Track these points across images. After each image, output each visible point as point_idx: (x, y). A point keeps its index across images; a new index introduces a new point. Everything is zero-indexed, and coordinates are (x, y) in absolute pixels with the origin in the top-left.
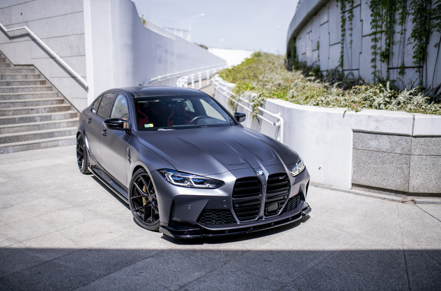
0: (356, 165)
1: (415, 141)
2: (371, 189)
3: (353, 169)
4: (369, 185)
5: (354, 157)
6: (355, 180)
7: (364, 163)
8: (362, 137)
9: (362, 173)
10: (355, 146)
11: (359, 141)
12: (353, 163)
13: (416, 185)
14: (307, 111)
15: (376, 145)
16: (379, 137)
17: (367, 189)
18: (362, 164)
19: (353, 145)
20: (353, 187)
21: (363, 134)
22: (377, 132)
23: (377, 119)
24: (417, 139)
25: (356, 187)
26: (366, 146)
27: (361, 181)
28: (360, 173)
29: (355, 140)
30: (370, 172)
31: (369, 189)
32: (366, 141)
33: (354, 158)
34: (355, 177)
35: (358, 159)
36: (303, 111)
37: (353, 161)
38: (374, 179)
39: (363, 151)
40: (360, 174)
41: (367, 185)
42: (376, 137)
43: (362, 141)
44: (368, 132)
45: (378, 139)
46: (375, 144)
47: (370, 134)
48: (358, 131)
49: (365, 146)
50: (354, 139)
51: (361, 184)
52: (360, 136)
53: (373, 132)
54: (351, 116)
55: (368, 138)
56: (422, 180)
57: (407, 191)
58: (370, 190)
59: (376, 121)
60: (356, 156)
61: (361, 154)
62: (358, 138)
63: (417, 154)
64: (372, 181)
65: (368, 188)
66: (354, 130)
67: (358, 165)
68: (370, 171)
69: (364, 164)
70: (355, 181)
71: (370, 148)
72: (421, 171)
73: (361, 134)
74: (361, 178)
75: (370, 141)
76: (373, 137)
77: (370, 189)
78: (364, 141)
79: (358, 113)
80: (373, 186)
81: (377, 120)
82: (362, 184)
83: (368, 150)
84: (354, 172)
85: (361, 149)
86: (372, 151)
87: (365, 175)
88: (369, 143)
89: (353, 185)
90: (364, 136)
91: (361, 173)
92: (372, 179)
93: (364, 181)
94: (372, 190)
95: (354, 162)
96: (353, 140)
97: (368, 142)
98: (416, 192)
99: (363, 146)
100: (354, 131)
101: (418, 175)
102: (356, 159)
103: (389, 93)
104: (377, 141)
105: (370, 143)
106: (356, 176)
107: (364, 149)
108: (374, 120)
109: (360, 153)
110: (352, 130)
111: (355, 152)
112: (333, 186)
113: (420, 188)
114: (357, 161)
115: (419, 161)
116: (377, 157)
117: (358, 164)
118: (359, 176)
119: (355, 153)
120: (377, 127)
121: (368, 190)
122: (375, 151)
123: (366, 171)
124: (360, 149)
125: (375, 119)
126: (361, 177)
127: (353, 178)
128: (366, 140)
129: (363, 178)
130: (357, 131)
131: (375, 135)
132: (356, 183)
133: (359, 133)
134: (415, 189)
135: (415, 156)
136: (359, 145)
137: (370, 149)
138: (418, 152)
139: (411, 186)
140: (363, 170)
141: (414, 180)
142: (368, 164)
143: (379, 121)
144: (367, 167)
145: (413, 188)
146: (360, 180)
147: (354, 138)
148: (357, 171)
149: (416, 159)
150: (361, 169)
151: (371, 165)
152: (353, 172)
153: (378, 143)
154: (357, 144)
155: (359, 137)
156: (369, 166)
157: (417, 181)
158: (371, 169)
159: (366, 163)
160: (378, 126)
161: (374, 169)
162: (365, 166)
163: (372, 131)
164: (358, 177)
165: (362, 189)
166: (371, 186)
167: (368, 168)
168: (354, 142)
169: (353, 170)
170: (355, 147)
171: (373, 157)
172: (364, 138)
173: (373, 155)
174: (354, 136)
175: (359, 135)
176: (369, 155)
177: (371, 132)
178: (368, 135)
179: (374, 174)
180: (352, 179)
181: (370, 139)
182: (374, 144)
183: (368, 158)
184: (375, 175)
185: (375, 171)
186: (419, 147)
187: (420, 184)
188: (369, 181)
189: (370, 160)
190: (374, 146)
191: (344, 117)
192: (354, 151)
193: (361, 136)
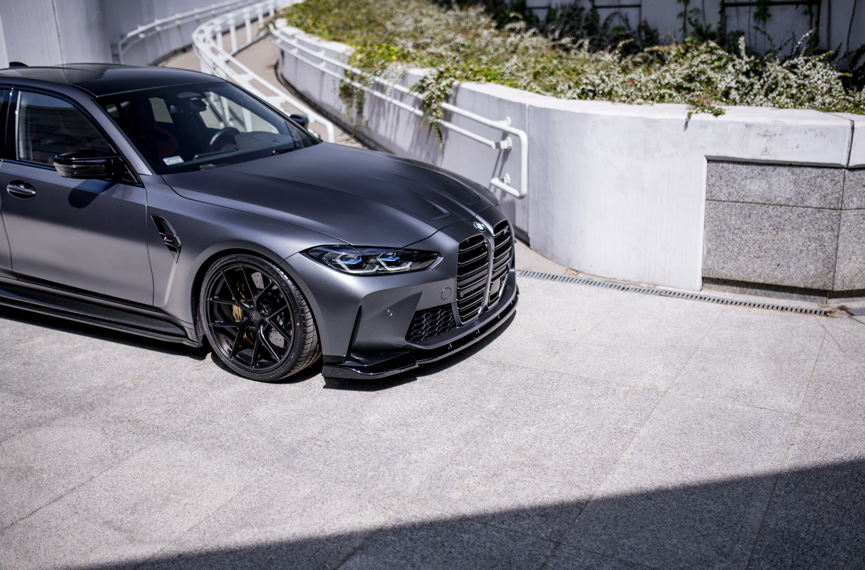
0: (714, 237)
1: (851, 178)
2: (747, 287)
3: (707, 245)
4: (743, 280)
5: (709, 220)
6: (711, 269)
7: (732, 231)
8: (729, 174)
9: (728, 253)
10: (713, 194)
11: (723, 182)
12: (708, 232)
13: (848, 274)
14: (594, 115)
15: (761, 190)
16: (770, 173)
17: (738, 288)
18: (726, 233)
19: (707, 193)
20: (705, 285)
21: (731, 166)
22: (767, 160)
23: (767, 131)
24: (857, 173)
25: (712, 285)
26: (738, 193)
27: (724, 271)
28: (722, 254)
29: (712, 181)
30: (745, 251)
31: (742, 289)
32: (738, 182)
33: (708, 222)
34: (710, 263)
35: (718, 223)
36: (584, 117)
37: (705, 227)
38: (756, 266)
39: (731, 203)
40: (723, 256)
41: (738, 279)
42: (763, 173)
43: (729, 183)
44: (743, 161)
45: (767, 176)
46: (759, 187)
47: (747, 167)
48: (720, 159)
49: (736, 193)
50: (710, 177)
51: (724, 277)
52: (723, 170)
53: (755, 161)
54: (704, 125)
55: (744, 176)
56: (860, 262)
57: (830, 289)
58: (745, 289)
59: (765, 136)
60: (715, 217)
61: (726, 210)
62: (718, 175)
63: (855, 206)
64: (750, 270)
65: (740, 286)
66: (710, 158)
67: (717, 237)
68: (747, 248)
69: (733, 233)
70: (711, 273)
71: (746, 197)
72: (859, 244)
73: (725, 165)
74: (725, 265)
75: (748, 181)
76: (756, 172)
77: (743, 287)
78: (733, 181)
79: (720, 117)
80: (752, 281)
81: (767, 133)
82: (727, 278)
83: (741, 201)
84: (709, 252)
85: (726, 199)
86: (751, 203)
87: (734, 257)
88: (744, 186)
89: (706, 280)
90: (732, 170)
91: (726, 253)
92: (750, 266)
93: (732, 272)
94: (749, 290)
95: (708, 229)
96: (708, 179)
97: (743, 183)
98: (847, 289)
99: (729, 194)
100: (710, 160)
101: (853, 253)
102: (714, 223)
103: (747, 63)
104: (764, 182)
105: (748, 187)
106: (713, 261)
107: (734, 200)
108: (758, 134)
109: (723, 209)
110: (706, 157)
111: (711, 206)
112: (659, 285)
113: (856, 280)
114: (716, 228)
115: (857, 222)
116: (763, 217)
117: (718, 234)
118: (720, 261)
119: (710, 209)
120: (766, 150)
121: (741, 291)
122: (758, 203)
123: (736, 249)
124: (723, 200)
125: (762, 132)
126: (724, 263)
127: (707, 266)
128: (739, 179)
129: (730, 265)
130: (716, 159)
131: (760, 168)
132: (712, 276)
133: (721, 165)
134: (847, 283)
135: (849, 212)
136: (720, 192)
137: (746, 200)
138: (855, 202)
139: (839, 278)
140: (729, 247)
141: (844, 265)
142: (741, 233)
143: (770, 136)
144: (738, 240)
145: (843, 280)
146: (723, 268)
147: (710, 175)
148: (716, 250)
149: (852, 217)
150: (724, 245)
151: (750, 235)
152: (705, 253)
153: (767, 186)
154: (717, 189)
155: (722, 173)
156: (745, 238)
157: (852, 264)
158: (748, 244)
159: (736, 231)
160: (768, 147)
161: (757, 244)
162: (734, 237)
163: (755, 158)
164: (717, 262)
165: (725, 287)
166: (749, 280)
167: (743, 242)
168: (708, 185)
169: (705, 248)
170: (712, 196)
171: (753, 217)
172: (734, 175)
173: (755, 212)
174: (708, 172)
175: (722, 167)
176: (743, 213)
177: (751, 161)
178: (744, 169)
179: (755, 255)
180: (704, 267)
181: (748, 176)
182: (756, 188)
183: (741, 220)
184: (758, 258)
185: (757, 248)
186: (858, 190)
187: (857, 271)
188: (744, 270)
189: (747, 223)
190: (757, 193)
191: (688, 128)
192: (710, 204)
193: (725, 170)
